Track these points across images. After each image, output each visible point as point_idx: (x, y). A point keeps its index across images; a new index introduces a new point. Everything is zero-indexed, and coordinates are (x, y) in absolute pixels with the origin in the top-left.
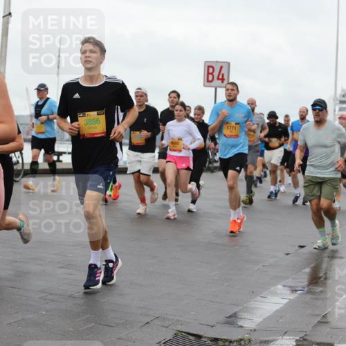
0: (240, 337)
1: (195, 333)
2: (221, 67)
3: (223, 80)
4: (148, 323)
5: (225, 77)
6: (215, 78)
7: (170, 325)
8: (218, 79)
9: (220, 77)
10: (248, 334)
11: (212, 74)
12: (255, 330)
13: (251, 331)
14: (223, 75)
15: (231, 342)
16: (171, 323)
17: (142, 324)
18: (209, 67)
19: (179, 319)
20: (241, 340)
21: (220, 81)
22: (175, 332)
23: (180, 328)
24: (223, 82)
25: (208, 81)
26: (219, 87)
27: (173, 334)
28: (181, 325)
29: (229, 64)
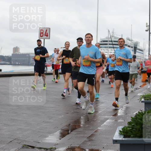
0: (51, 147)
1: (32, 145)
2: (47, 30)
3: (47, 36)
4: (11, 141)
5: (48, 34)
6: (44, 35)
7: (21, 142)
8: (45, 35)
9: (46, 34)
10: (54, 146)
11: (42, 33)
12: (58, 144)
13: (56, 144)
14: (47, 33)
15: (47, 149)
16: (21, 141)
17: (9, 142)
18: (41, 30)
19: (25, 140)
20: (52, 148)
21: (46, 36)
22: (23, 145)
23: (25, 143)
24: (47, 37)
25: (41, 36)
26: (46, 39)
27: (22, 146)
28: (26, 142)
29: (50, 29)
